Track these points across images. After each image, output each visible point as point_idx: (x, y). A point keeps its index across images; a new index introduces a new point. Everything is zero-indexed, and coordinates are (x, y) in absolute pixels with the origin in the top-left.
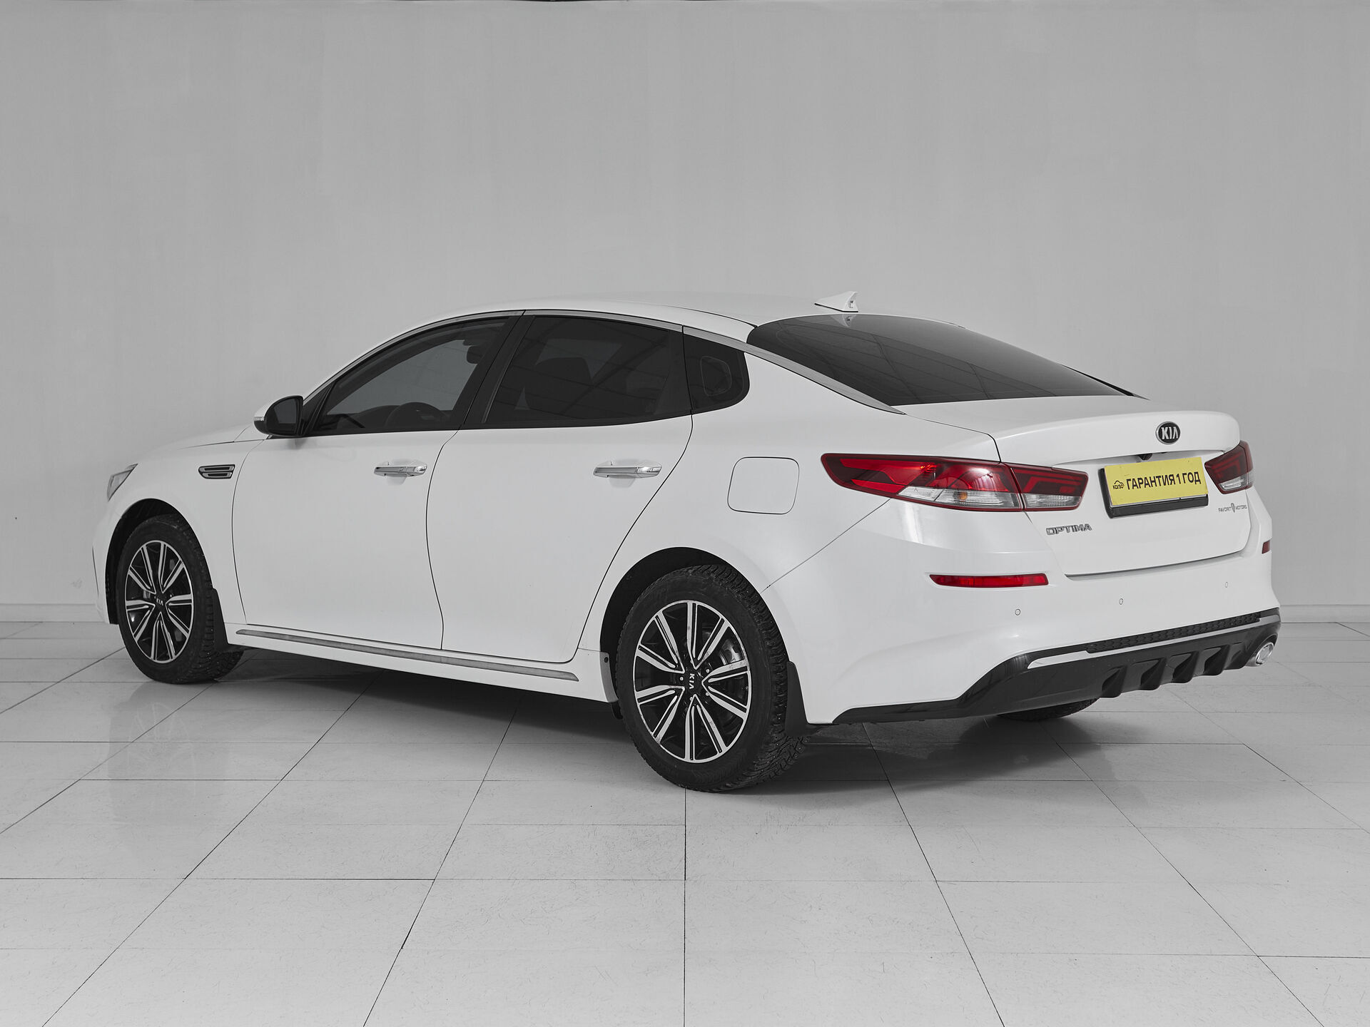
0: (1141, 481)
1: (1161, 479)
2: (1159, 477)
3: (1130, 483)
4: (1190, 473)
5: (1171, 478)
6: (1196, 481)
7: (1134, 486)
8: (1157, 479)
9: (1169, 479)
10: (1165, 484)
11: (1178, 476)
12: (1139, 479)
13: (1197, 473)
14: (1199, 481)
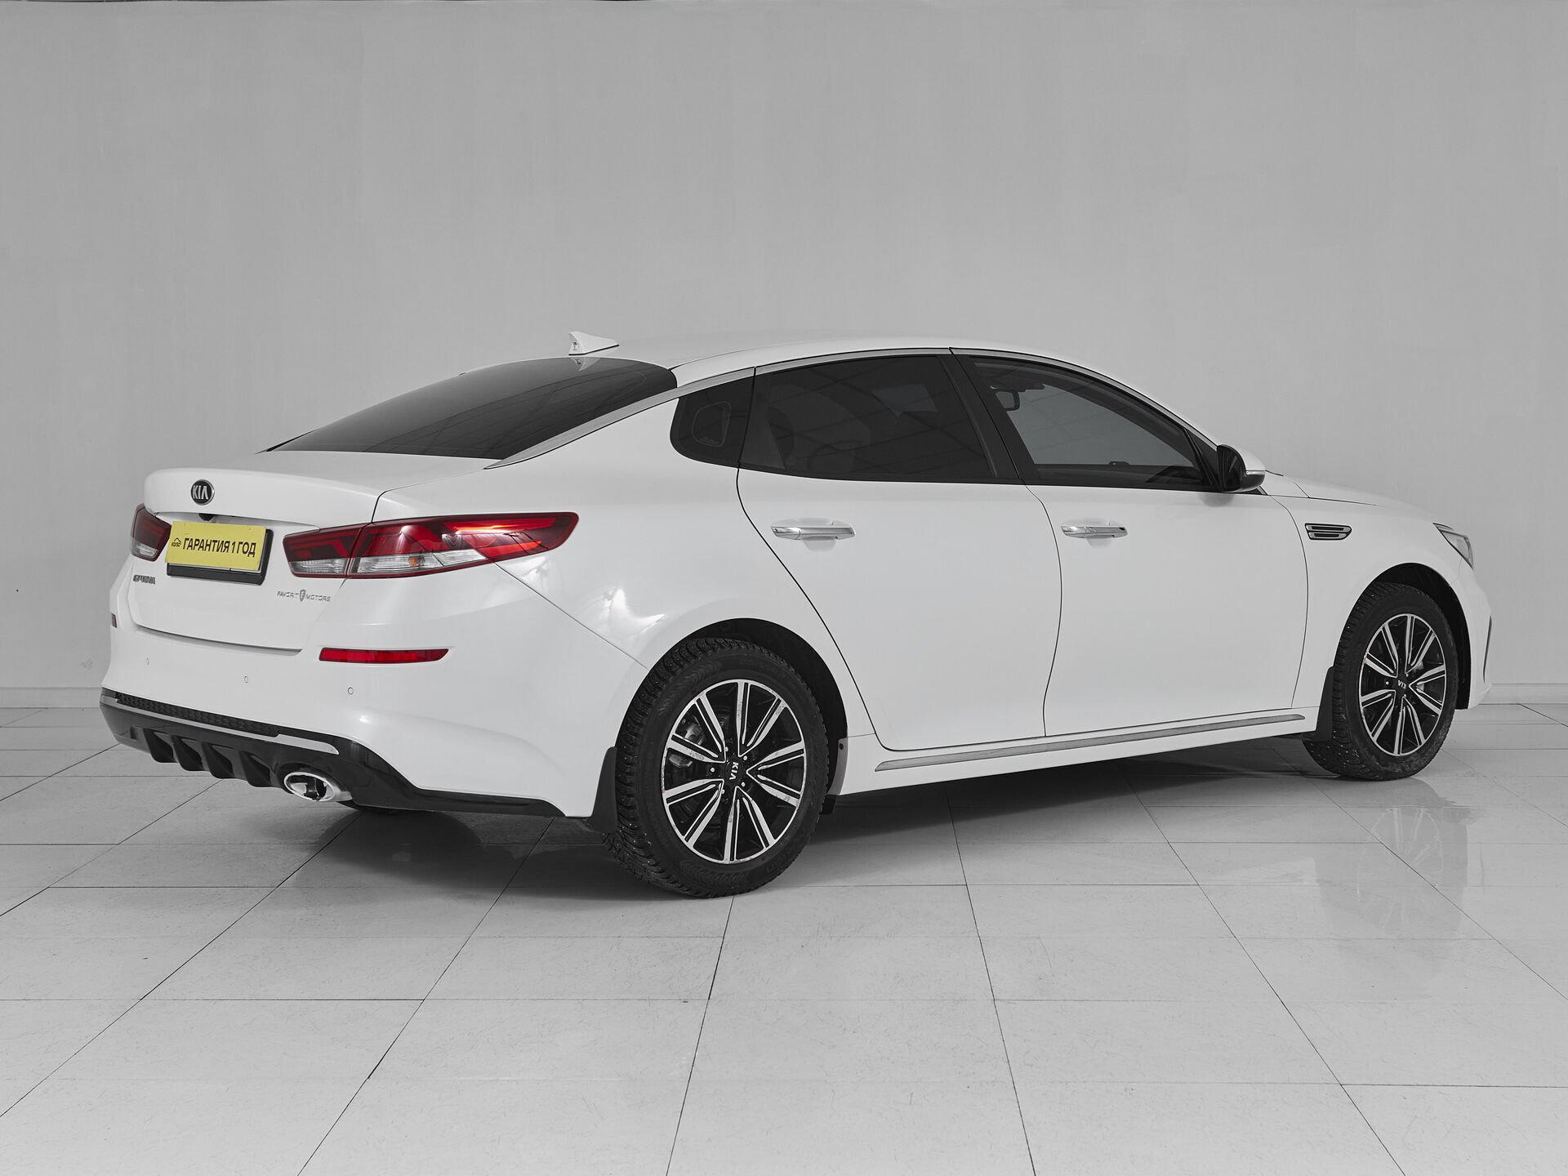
0: (197, 542)
1: (217, 544)
2: (215, 541)
3: (188, 542)
4: (247, 543)
5: (227, 545)
6: (250, 553)
7: (189, 546)
8: (213, 543)
9: (224, 546)
10: (218, 551)
11: (234, 543)
12: (196, 540)
13: (254, 544)
14: (253, 553)
